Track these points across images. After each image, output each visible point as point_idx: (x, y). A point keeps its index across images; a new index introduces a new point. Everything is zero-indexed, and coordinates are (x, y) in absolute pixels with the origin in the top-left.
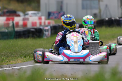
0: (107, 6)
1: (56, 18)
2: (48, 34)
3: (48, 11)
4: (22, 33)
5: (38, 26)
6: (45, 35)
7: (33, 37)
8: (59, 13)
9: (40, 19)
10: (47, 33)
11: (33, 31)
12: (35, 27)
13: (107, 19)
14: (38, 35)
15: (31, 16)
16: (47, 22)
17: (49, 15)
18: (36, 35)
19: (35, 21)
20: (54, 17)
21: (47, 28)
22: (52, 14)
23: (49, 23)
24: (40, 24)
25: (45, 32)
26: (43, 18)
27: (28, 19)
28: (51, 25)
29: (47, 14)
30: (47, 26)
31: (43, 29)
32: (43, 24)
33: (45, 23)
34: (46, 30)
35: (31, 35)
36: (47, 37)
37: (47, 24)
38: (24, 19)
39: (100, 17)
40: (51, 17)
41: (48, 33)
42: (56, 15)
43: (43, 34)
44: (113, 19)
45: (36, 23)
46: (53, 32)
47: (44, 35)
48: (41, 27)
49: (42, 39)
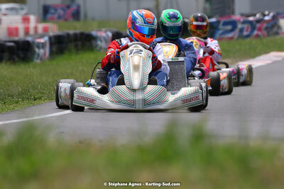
1: (59, 17)
2: (45, 54)
3: (42, 3)
5: (21, 36)
6: (39, 55)
7: (12, 60)
8: (68, 7)
9: (26, 20)
10: (42, 51)
11: (10, 48)
12: (16, 39)
14: (22, 55)
15: (5, 15)
16: (41, 26)
17: (46, 12)
18: (18, 57)
19: (14, 25)
20: (56, 16)
21: (42, 41)
22: (52, 11)
23: (45, 30)
24: (27, 32)
25: (37, 50)
26: (32, 18)
28: (51, 34)
29: (41, 11)
30: (42, 36)
31: (34, 43)
32: (32, 32)
33: (36, 28)
34: (41, 45)
35: (6, 55)
36: (41, 59)
37: (40, 30)
40: (49, 16)
41: (44, 52)
42: (60, 12)
43: (35, 52)
44: (187, 20)
45: (17, 29)
46: (54, 49)
47: (36, 56)
48: (29, 39)
49: (31, 65)
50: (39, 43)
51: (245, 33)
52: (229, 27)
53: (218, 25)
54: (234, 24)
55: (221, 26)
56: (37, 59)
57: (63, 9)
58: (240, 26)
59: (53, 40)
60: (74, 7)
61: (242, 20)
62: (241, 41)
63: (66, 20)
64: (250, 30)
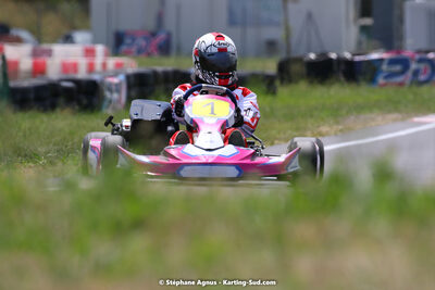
0: (310, 16)
1: (140, 51)
3: (114, 28)
4: (32, 96)
5: (82, 74)
6: (110, 102)
8: (153, 35)
9: (90, 53)
10: (115, 96)
11: (67, 90)
12: (72, 75)
13: (312, 56)
14: (85, 102)
16: (112, 62)
18: (79, 103)
19: (71, 60)
20: (134, 49)
21: (116, 80)
22: (128, 41)
23: (119, 65)
24: (91, 68)
25: (108, 94)
26: (100, 49)
27: (49, 53)
28: (130, 70)
29: (112, 40)
30: (116, 75)
31: (102, 82)
32: (98, 67)
33: (104, 65)
34: (114, 88)
35: (61, 100)
36: (114, 108)
38: (35, 54)
39: (288, 50)
40: (124, 48)
41: (118, 98)
42: (141, 42)
43: (102, 98)
44: (333, 56)
45: (75, 67)
46: (133, 93)
47: (106, 103)
48: (96, 77)
50: (111, 84)
51: (422, 77)
52: (398, 68)
53: (381, 64)
54: (405, 63)
55: (385, 67)
56: (108, 107)
57: (146, 39)
58: (414, 66)
59: (132, 79)
60: (162, 36)
61: (417, 57)
62: (415, 89)
63: (149, 55)
64: (429, 71)
